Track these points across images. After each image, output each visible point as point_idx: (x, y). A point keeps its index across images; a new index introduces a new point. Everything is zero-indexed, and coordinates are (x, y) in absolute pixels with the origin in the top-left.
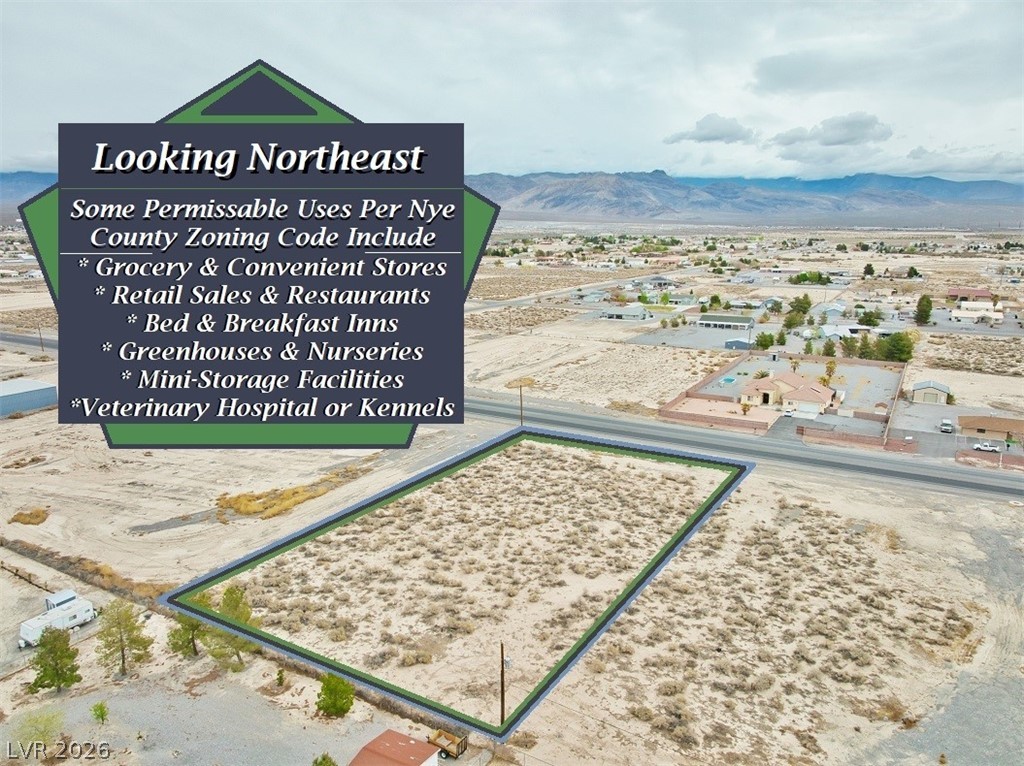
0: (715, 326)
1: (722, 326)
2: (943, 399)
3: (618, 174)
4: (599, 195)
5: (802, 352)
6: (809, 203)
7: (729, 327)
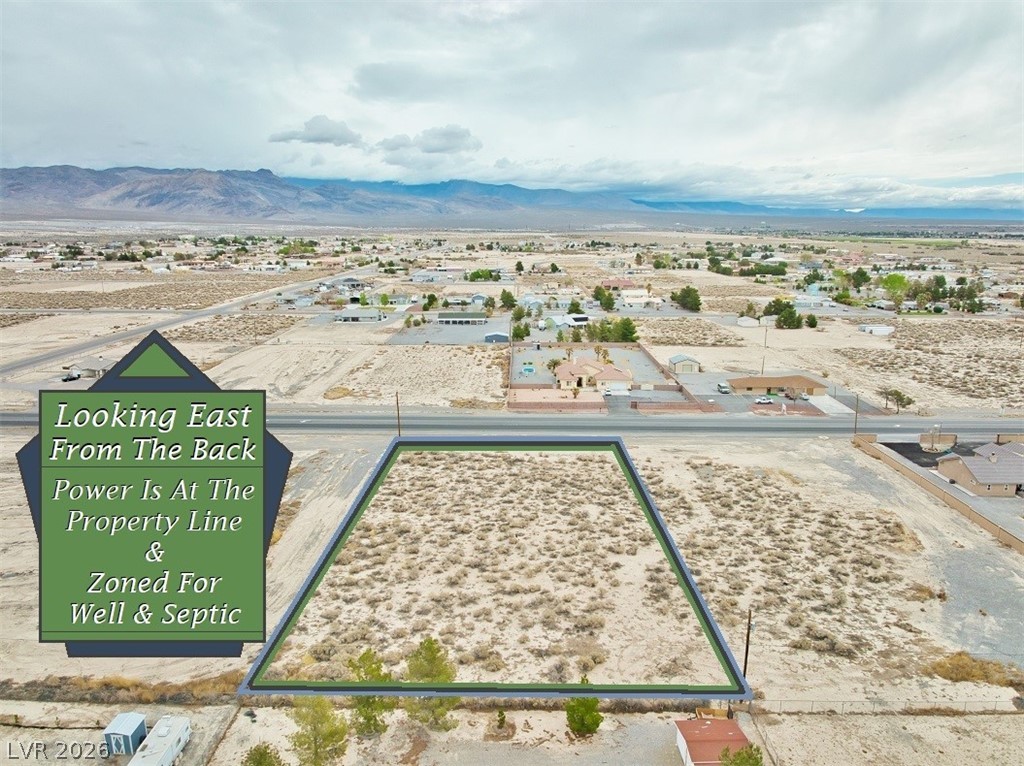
0: (454, 322)
1: (461, 322)
2: (697, 369)
3: (220, 172)
4: (202, 193)
5: (555, 340)
6: (414, 206)
7: (468, 322)
